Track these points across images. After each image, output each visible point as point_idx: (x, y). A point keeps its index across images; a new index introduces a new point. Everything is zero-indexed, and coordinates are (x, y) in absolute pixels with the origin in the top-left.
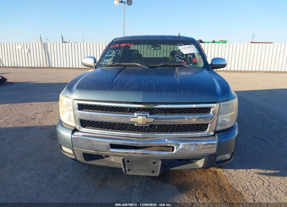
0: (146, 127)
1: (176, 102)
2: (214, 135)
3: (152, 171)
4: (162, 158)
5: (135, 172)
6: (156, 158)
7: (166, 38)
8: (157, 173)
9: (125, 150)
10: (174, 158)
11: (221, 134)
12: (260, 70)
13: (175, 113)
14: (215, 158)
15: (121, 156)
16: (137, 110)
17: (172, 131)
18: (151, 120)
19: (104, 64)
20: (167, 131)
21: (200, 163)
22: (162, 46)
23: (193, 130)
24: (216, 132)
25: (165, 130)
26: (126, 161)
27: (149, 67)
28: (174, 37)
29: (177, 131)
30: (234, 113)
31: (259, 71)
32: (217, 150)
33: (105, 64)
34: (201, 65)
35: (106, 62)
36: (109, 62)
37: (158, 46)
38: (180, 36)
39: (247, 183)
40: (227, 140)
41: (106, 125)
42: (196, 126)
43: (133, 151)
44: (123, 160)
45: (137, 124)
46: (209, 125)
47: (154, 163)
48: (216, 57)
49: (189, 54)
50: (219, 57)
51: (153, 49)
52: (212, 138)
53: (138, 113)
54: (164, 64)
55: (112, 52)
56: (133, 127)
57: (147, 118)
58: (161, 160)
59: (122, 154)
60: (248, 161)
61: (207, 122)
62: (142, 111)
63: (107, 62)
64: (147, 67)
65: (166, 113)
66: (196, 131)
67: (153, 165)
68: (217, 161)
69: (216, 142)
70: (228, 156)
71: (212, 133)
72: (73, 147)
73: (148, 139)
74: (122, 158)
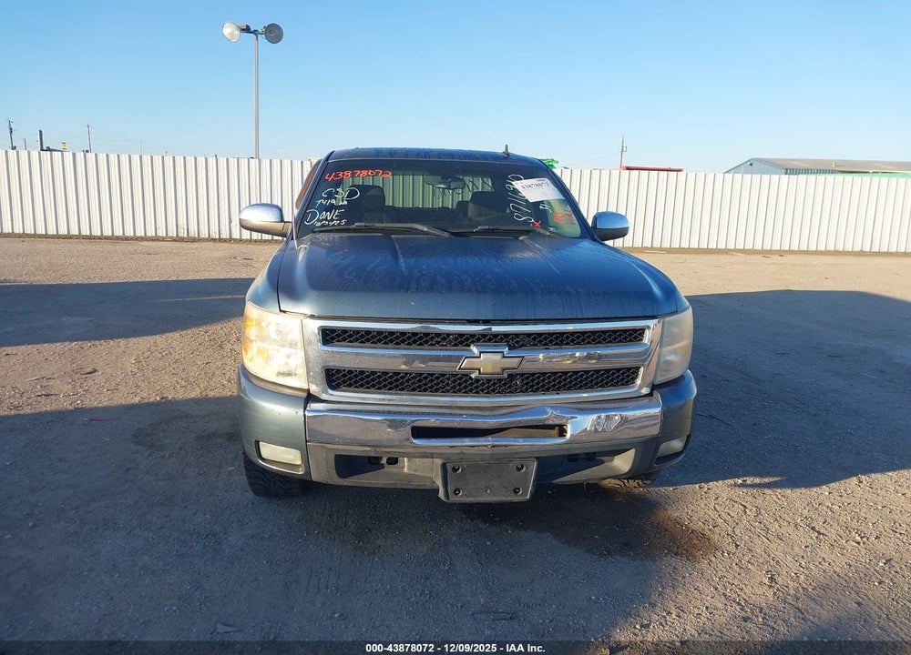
0: (500, 380)
1: (571, 317)
2: (651, 394)
3: (513, 488)
4: (539, 455)
5: (471, 496)
6: (524, 456)
7: (477, 159)
8: (525, 493)
9: (448, 440)
10: (567, 453)
11: (666, 389)
12: (655, 246)
13: (567, 344)
14: (658, 447)
15: (440, 455)
16: (478, 340)
17: (559, 389)
18: (514, 362)
19: (319, 224)
20: (548, 389)
21: (623, 463)
22: (467, 179)
23: (606, 383)
24: (654, 387)
25: (543, 386)
26: (449, 467)
27: (451, 233)
28: (494, 156)
29: (569, 389)
30: (686, 342)
31: (652, 248)
32: (662, 427)
33: (323, 226)
34: (576, 229)
35: (323, 220)
36: (332, 220)
37: (456, 180)
38: (508, 154)
39: (710, 512)
40: (681, 403)
41: (385, 380)
42: (613, 374)
43: (467, 442)
44: (444, 466)
45: (480, 373)
46: (642, 370)
47: (519, 469)
48: (603, 209)
49: (542, 202)
50: (612, 209)
51: (442, 186)
52: (646, 401)
53: (481, 345)
54: (487, 227)
55: (337, 193)
56: (466, 381)
57: (504, 357)
58: (537, 458)
59: (442, 451)
60: (696, 466)
61: (637, 364)
62: (490, 340)
63: (329, 221)
64: (446, 235)
65: (546, 344)
66: (612, 385)
67: (517, 473)
68: (658, 455)
69: (660, 409)
70: (677, 444)
71: (645, 391)
72: (307, 441)
73: (503, 411)
74: (438, 462)
